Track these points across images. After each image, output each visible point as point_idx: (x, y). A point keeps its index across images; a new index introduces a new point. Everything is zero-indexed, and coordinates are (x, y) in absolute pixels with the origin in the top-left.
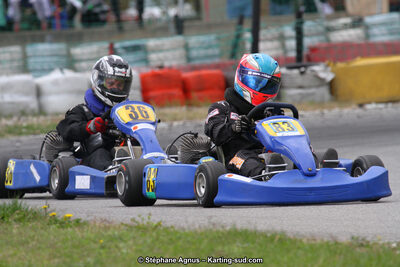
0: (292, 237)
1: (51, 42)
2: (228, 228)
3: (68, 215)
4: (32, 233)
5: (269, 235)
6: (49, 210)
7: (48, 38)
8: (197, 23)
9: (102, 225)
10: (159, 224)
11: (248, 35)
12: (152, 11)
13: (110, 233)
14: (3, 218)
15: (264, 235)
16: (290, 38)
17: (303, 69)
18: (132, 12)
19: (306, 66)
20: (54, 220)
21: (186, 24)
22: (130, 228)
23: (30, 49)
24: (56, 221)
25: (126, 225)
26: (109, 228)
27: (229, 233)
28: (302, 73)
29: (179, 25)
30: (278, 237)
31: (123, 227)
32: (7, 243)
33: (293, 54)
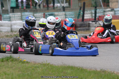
0: (85, 69)
1: (29, 12)
2: (67, 65)
3: (25, 60)
4: (14, 65)
5: (79, 68)
6: (20, 58)
7: (28, 11)
8: (69, 8)
9: (34, 63)
10: (49, 64)
11: (82, 12)
12: (57, 5)
13: (35, 65)
14: (7, 60)
15: (77, 68)
16: (93, 13)
17: (96, 22)
18: (52, 5)
19: (97, 21)
20: (21, 61)
21: (66, 8)
22: (41, 64)
23: (23, 14)
24: (21, 62)
25: (40, 64)
26: (35, 64)
27: (68, 67)
28: (96, 23)
29: (64, 9)
30: (81, 68)
31: (39, 64)
32: (7, 67)
33: (94, 18)
